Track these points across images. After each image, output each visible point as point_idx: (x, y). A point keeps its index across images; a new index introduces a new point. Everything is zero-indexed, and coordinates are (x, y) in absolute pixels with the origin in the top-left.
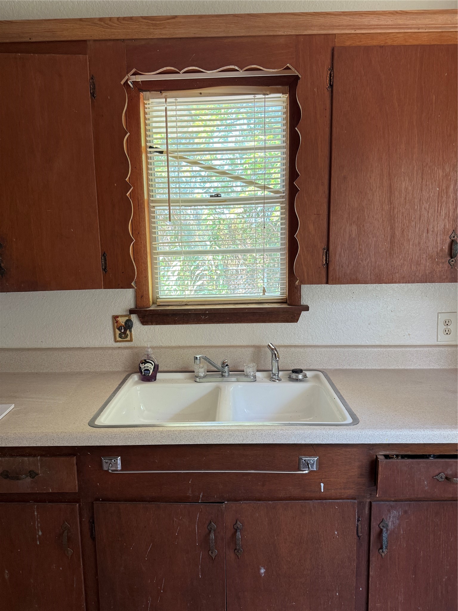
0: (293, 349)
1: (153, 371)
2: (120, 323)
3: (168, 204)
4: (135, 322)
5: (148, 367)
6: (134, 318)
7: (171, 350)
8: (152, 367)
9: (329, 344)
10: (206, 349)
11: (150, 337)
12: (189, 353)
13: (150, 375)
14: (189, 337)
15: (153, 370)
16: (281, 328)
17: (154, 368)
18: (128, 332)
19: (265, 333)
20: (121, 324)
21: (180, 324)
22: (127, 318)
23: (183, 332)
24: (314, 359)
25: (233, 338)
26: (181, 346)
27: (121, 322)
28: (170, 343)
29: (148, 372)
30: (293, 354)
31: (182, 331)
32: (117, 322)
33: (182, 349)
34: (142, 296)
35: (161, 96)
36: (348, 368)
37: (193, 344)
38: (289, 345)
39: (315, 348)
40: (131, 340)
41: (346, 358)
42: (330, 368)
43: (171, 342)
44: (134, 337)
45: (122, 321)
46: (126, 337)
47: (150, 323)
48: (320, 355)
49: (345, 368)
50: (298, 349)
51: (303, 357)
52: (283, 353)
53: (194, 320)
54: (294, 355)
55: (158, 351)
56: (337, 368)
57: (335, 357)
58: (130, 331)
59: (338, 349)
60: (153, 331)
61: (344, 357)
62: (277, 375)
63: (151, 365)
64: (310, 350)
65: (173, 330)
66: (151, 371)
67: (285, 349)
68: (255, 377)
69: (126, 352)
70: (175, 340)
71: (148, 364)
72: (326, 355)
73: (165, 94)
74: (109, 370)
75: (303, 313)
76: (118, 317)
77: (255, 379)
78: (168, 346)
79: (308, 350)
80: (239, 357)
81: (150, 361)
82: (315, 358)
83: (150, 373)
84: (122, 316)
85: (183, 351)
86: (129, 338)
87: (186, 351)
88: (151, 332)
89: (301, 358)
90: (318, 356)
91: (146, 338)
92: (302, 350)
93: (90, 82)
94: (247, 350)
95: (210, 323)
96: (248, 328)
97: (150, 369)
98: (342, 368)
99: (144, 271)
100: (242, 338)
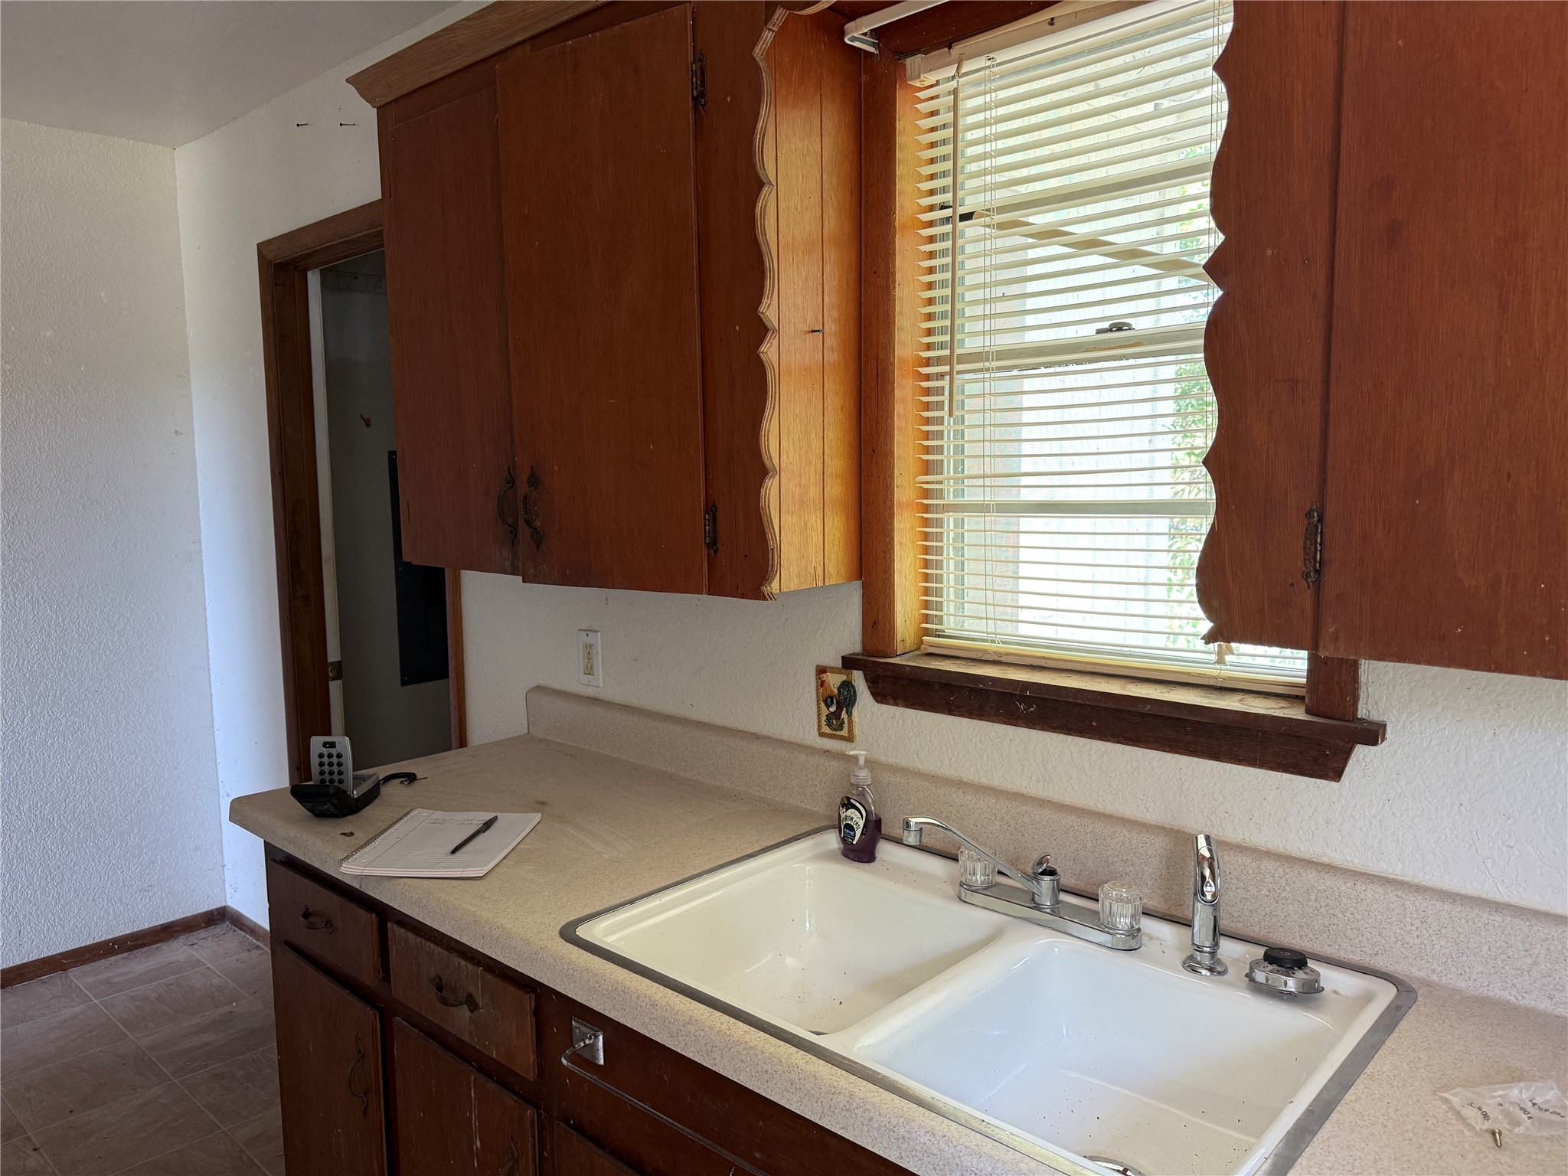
0: (1311, 875)
1: (862, 834)
2: (829, 687)
3: (949, 367)
4: (860, 691)
5: (852, 818)
6: (858, 678)
7: (934, 785)
8: (861, 823)
9: (1475, 893)
10: (1024, 808)
11: (893, 737)
12: (977, 806)
13: (855, 842)
14: (988, 758)
15: (862, 831)
16: (1277, 789)
17: (865, 826)
18: (844, 715)
19: (1220, 796)
20: (832, 691)
21: (963, 716)
22: (844, 678)
23: (974, 742)
24: (1395, 933)
25: (1114, 792)
26: (965, 780)
27: (832, 687)
28: (939, 765)
29: (852, 833)
30: (1308, 894)
31: (970, 737)
32: (822, 684)
33: (960, 792)
34: (875, 623)
35: (951, 59)
36: (1542, 1007)
37: (996, 783)
38: (1307, 856)
39: (1400, 893)
40: (850, 739)
41: (1536, 963)
42: (1461, 984)
43: (942, 764)
44: (859, 730)
45: (834, 680)
46: (841, 728)
47: (891, 701)
48: (1417, 923)
49: (1528, 1001)
50: (1329, 881)
51: (1348, 914)
52: (1271, 880)
53: (998, 710)
54: (1313, 897)
55: (903, 780)
56: (1490, 994)
57: (1485, 948)
58: (849, 714)
59: (1499, 918)
60: (901, 722)
61: (1528, 960)
62: (1209, 953)
63: (859, 816)
64: (1377, 896)
65: (949, 730)
66: (858, 833)
67: (1281, 870)
68: (1134, 933)
69: (835, 766)
70: (952, 762)
71: (853, 810)
72: (1443, 931)
73: (958, 49)
74: (799, 804)
75: (1360, 751)
76: (826, 672)
77: (1132, 943)
78: (933, 773)
79: (1371, 893)
80: (1120, 857)
81: (858, 805)
82: (1398, 931)
83: (854, 837)
84: (834, 670)
85: (962, 797)
86: (844, 732)
87: (970, 798)
88: (895, 724)
89: (1340, 915)
90: (1409, 928)
91: (884, 740)
92: (1345, 886)
93: (692, 70)
94: (1148, 841)
95: (1042, 729)
96: (1162, 766)
97: (855, 827)
98: (1512, 999)
99: (883, 555)
100: (1142, 797)
